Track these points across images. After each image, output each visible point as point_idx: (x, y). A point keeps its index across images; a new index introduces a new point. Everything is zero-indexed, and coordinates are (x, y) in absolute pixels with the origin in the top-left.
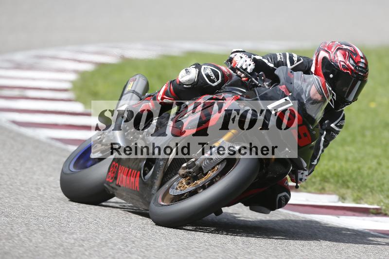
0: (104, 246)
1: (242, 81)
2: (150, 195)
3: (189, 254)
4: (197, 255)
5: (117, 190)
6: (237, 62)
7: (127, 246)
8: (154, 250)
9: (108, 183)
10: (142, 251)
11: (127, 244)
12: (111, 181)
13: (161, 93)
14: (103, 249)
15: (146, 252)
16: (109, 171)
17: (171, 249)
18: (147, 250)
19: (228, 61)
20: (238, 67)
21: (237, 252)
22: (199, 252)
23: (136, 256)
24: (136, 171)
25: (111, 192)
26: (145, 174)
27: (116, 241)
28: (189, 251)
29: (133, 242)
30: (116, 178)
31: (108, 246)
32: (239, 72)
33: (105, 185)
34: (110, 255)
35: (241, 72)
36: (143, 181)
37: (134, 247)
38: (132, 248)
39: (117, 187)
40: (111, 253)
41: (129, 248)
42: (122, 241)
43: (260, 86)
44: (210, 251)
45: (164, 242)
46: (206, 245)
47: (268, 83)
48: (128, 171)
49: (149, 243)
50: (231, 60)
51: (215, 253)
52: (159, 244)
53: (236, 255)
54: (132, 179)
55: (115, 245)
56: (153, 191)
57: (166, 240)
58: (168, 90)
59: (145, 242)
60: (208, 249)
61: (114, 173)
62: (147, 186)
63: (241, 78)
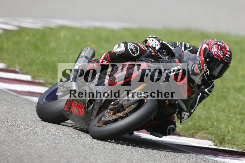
0: (3, 144)
1: (152, 55)
2: (90, 120)
3: (56, 152)
4: (61, 153)
5: (70, 115)
6: (150, 43)
7: (17, 145)
8: (34, 149)
9: (65, 111)
10: (26, 149)
11: (17, 144)
12: (67, 110)
13: (102, 58)
14: (2, 146)
15: (29, 150)
16: (66, 104)
17: (45, 149)
18: (29, 148)
19: (144, 42)
20: (150, 46)
21: (86, 153)
22: (62, 151)
23: (23, 152)
24: (83, 105)
25: (67, 117)
26: (88, 107)
27: (10, 142)
28: (56, 151)
29: (21, 143)
30: (70, 109)
31: (5, 144)
32: (150, 49)
33: (63, 112)
34: (6, 150)
35: (152, 49)
36: (86, 111)
37: (22, 146)
38: (20, 147)
39: (70, 114)
40: (7, 149)
41: (19, 146)
42: (14, 142)
43: (163, 59)
44: (69, 151)
45: (40, 144)
46: (66, 147)
47: (167, 57)
48: (78, 104)
49: (31, 144)
50: (146, 41)
51: (72, 153)
52: (37, 145)
53: (85, 155)
54: (80, 110)
55: (10, 144)
56: (92, 118)
57: (42, 143)
58: (107, 57)
59: (28, 143)
60: (67, 150)
61: (69, 105)
62: (88, 114)
63: (152, 53)
